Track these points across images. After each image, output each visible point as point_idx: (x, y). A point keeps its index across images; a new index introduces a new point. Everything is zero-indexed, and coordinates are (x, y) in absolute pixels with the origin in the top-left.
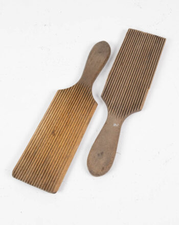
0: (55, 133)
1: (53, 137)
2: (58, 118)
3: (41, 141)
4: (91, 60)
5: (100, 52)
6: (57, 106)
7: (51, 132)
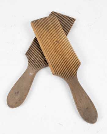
0: (57, 43)
1: (56, 40)
2: (64, 50)
3: (59, 35)
4: (86, 98)
5: (87, 108)
6: (71, 55)
7: (59, 41)
